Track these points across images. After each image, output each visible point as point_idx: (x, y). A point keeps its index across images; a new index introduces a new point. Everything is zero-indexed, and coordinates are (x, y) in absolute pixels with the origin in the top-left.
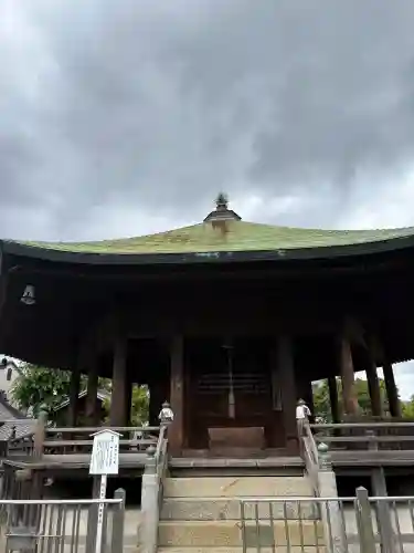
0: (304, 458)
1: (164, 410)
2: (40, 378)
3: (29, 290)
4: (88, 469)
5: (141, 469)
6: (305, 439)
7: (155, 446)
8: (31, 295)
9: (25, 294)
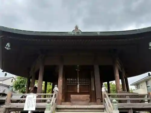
0: (105, 106)
1: (55, 88)
2: (21, 82)
3: (8, 44)
4: (23, 108)
5: (45, 109)
6: (105, 99)
7: (51, 100)
8: (9, 46)
9: (7, 46)
